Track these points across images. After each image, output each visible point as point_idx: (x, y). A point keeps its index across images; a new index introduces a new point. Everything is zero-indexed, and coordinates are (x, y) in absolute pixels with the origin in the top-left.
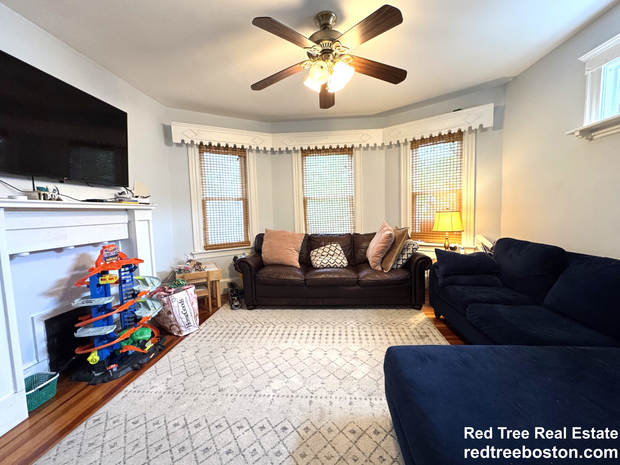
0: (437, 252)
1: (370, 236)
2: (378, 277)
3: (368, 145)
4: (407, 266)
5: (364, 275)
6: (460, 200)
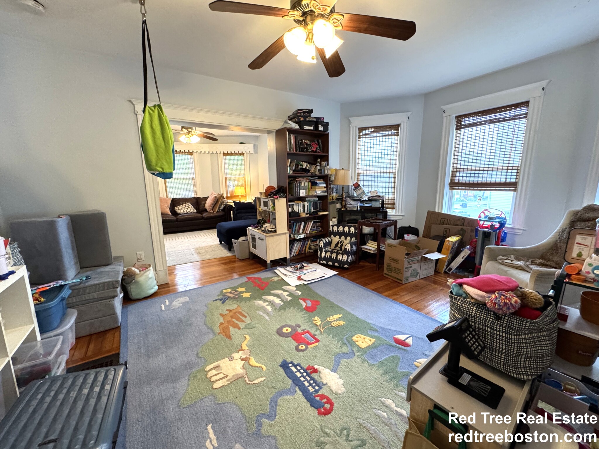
0: (234, 202)
1: (206, 198)
2: (212, 215)
3: (201, 152)
4: (223, 210)
5: (205, 215)
6: (245, 181)
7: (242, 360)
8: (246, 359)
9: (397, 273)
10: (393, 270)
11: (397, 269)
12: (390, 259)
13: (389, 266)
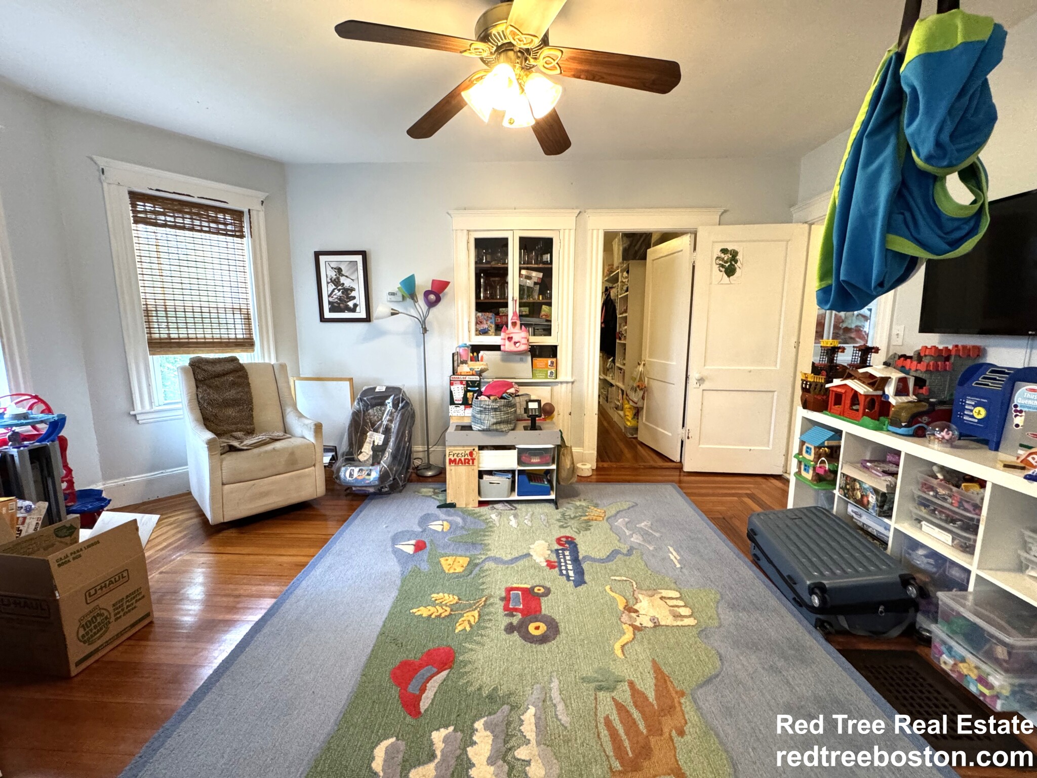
7: (636, 611)
8: (630, 609)
9: (129, 611)
10: (112, 614)
11: (127, 597)
12: (90, 594)
13: (91, 622)
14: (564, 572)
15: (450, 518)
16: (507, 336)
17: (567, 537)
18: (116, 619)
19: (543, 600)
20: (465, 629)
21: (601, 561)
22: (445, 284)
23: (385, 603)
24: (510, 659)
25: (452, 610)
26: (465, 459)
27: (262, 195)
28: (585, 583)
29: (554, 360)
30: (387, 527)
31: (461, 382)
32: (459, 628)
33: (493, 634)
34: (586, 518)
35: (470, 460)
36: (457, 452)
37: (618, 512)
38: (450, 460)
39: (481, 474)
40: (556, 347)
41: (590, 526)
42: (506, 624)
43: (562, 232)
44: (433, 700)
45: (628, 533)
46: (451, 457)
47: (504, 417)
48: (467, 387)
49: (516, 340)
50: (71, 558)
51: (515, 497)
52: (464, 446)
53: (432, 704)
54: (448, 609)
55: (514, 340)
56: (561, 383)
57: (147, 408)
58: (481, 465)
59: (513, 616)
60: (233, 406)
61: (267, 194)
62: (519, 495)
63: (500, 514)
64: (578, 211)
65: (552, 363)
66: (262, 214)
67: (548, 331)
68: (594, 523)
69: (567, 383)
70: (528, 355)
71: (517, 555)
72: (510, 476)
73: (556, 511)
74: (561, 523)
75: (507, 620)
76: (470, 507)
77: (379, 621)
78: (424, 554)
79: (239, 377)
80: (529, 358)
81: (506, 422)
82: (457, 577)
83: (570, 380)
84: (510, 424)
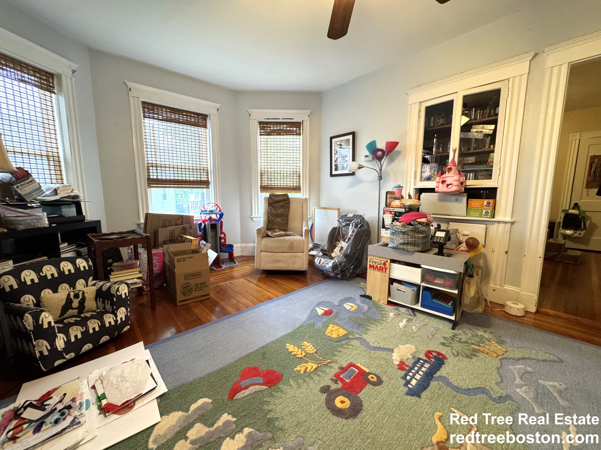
9: (201, 290)
10: (194, 288)
11: (200, 284)
12: (187, 276)
13: (186, 287)
14: (408, 378)
15: (362, 305)
16: (441, 180)
17: (439, 354)
18: (195, 291)
19: (369, 387)
20: (299, 371)
21: (457, 389)
22: (396, 144)
23: (281, 333)
24: (304, 408)
25: (305, 356)
26: (380, 267)
27: (309, 112)
28: (419, 396)
29: (491, 201)
30: (322, 296)
31: (391, 212)
32: (298, 368)
33: (311, 385)
34: (476, 347)
35: (383, 269)
36: (375, 261)
37: (523, 358)
38: (370, 265)
39: (392, 281)
40: (495, 189)
41: (475, 355)
42: (326, 385)
43: (511, 80)
44: (245, 397)
45: (518, 381)
46: (371, 263)
47: (410, 240)
48: (395, 216)
49: (449, 183)
50: (182, 260)
51: (418, 307)
52: (380, 257)
53: (242, 398)
54: (304, 354)
55: (447, 183)
56: (499, 222)
57: (257, 216)
58: (391, 274)
59: (336, 383)
60: (280, 217)
61: (311, 111)
62: (422, 306)
63: (398, 315)
64: (533, 54)
65: (489, 203)
66: (308, 122)
67: (489, 175)
68: (481, 355)
69: (506, 223)
70: (464, 196)
71: (382, 346)
72: (415, 289)
73: (451, 330)
74: (446, 342)
75: (330, 383)
76: (381, 303)
77: (268, 340)
78: (326, 318)
79: (285, 203)
80: (465, 199)
81: (414, 244)
82: (329, 340)
83: (508, 219)
84: (418, 246)
